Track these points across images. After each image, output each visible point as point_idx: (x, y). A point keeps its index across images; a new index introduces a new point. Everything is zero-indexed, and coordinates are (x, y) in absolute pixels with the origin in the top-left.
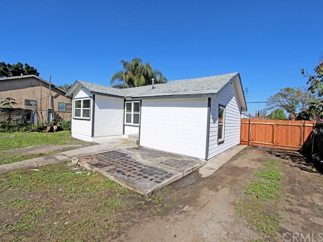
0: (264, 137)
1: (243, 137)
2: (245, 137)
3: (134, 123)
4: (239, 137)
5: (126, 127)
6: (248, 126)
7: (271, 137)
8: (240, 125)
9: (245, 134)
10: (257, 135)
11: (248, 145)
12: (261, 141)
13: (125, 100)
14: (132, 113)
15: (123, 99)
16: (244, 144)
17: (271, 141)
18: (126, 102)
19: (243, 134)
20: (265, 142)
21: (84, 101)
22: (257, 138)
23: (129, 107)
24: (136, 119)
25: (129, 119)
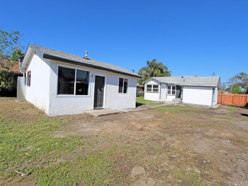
0: (228, 101)
1: (219, 101)
2: (220, 101)
3: (172, 94)
4: (217, 101)
5: (167, 96)
6: (221, 96)
7: (232, 101)
8: (217, 96)
9: (220, 100)
10: (225, 100)
11: (221, 104)
12: (227, 102)
13: (167, 85)
14: (171, 90)
15: (166, 84)
16: (219, 104)
17: (232, 102)
18: (167, 86)
19: (219, 100)
20: (229, 103)
21: (153, 85)
22: (225, 101)
23: (169, 88)
24: (173, 93)
25: (169, 92)
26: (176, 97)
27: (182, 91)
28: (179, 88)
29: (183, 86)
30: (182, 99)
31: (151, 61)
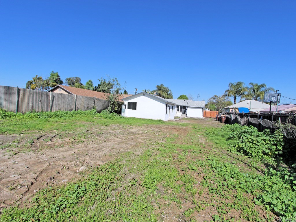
2: (204, 115)
5: (177, 112)
6: (205, 112)
10: (207, 114)
11: (205, 117)
12: (208, 116)
15: (176, 105)
23: (178, 107)
24: (181, 111)
25: (178, 110)
26: (183, 113)
27: (187, 109)
28: (185, 108)
29: (187, 107)
30: (186, 115)
31: (159, 85)
